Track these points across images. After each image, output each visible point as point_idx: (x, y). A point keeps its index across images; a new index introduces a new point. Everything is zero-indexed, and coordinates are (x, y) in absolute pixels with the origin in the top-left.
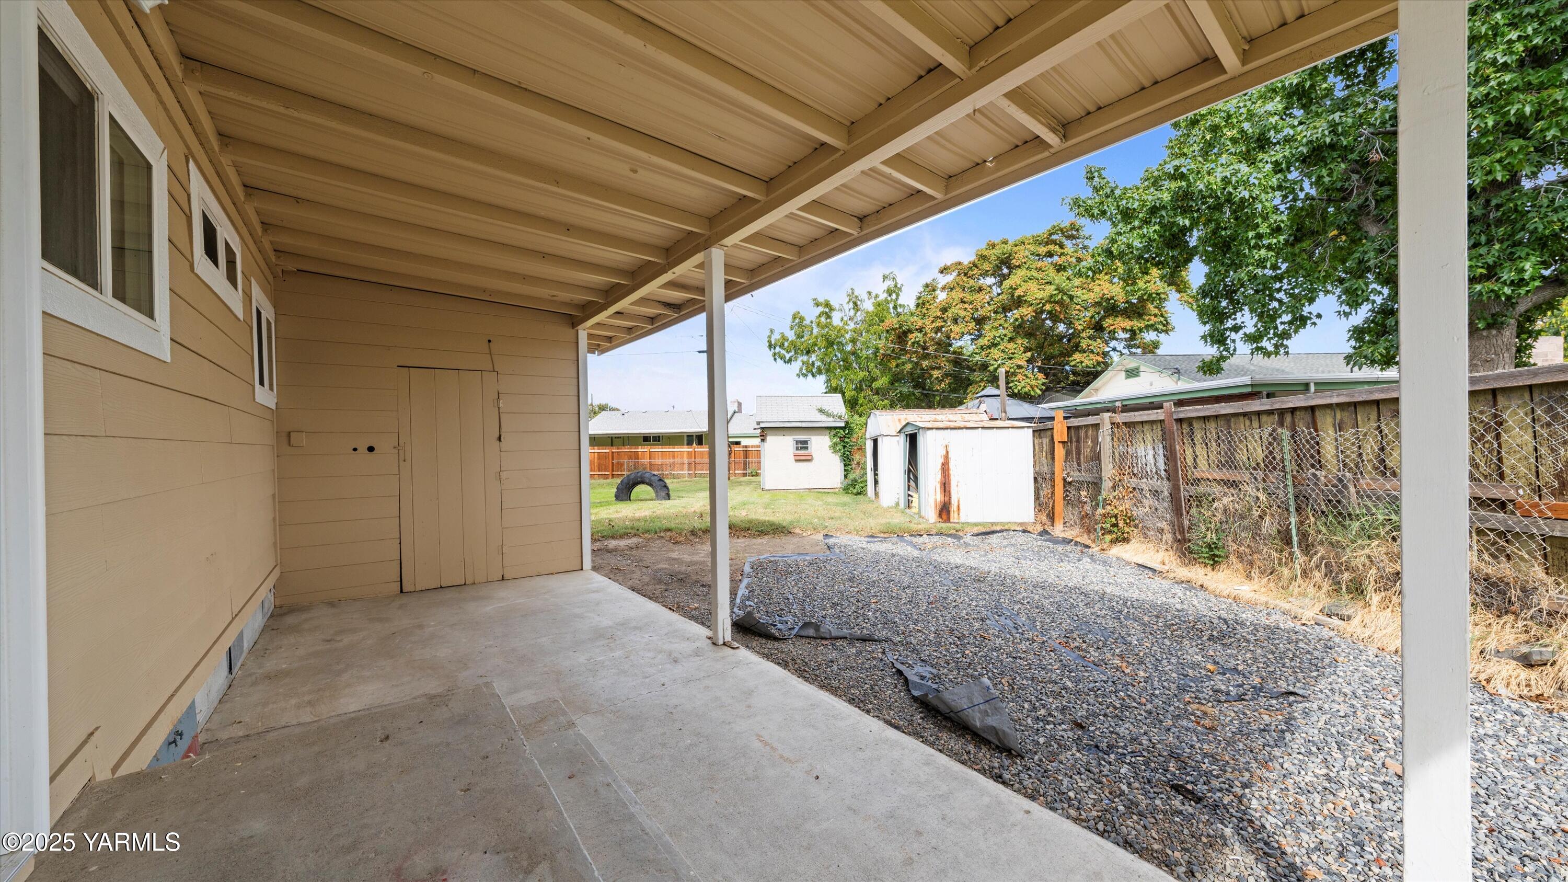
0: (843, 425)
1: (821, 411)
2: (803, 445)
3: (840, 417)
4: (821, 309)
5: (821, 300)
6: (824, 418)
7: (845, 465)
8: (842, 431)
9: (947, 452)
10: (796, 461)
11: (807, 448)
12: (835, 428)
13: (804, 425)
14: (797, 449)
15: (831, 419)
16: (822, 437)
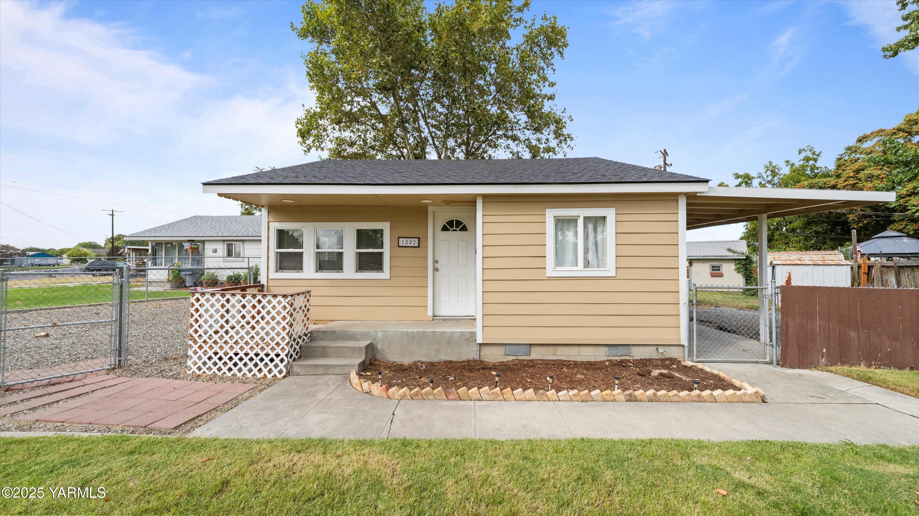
0: (745, 258)
1: (729, 250)
2: (714, 268)
3: (743, 254)
4: (740, 180)
5: (741, 173)
6: (731, 254)
7: (746, 280)
8: (744, 262)
9: (790, 276)
10: (712, 276)
11: (719, 270)
12: (739, 260)
13: (717, 258)
14: (713, 270)
15: (736, 255)
16: (730, 264)
